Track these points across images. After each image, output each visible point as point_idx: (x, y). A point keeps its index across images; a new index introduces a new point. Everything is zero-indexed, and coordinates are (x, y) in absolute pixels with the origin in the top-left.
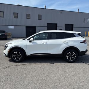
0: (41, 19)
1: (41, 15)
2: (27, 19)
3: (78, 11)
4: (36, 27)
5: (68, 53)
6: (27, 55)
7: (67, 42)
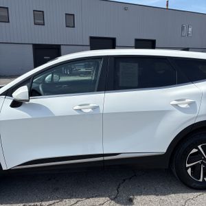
0: (74, 27)
1: (73, 15)
2: (35, 24)
3: (167, 5)
4: (62, 47)
5: (194, 150)
6: (4, 168)
7: (190, 104)
